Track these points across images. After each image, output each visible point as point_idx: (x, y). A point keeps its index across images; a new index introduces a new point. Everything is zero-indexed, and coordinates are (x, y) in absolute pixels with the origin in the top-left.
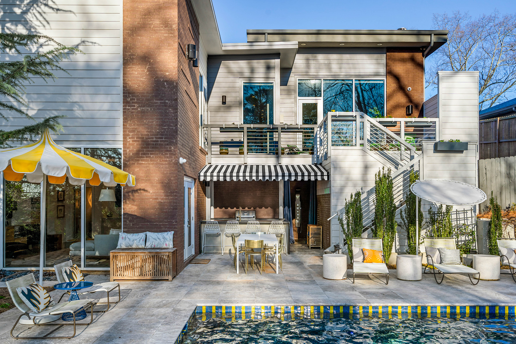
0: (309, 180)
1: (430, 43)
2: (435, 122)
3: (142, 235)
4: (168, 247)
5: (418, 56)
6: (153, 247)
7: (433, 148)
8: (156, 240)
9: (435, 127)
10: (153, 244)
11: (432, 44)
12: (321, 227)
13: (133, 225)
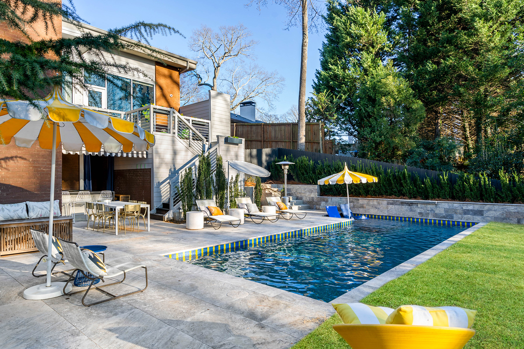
0: (122, 156)
1: (186, 67)
2: (208, 123)
3: (23, 205)
4: (57, 216)
5: (175, 74)
6: (39, 216)
7: (224, 141)
8: (43, 209)
9: (208, 126)
10: (40, 213)
11: (188, 68)
12: (130, 196)
13: (7, 194)
